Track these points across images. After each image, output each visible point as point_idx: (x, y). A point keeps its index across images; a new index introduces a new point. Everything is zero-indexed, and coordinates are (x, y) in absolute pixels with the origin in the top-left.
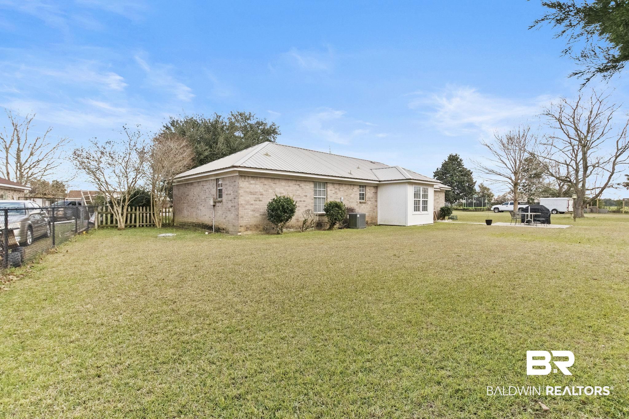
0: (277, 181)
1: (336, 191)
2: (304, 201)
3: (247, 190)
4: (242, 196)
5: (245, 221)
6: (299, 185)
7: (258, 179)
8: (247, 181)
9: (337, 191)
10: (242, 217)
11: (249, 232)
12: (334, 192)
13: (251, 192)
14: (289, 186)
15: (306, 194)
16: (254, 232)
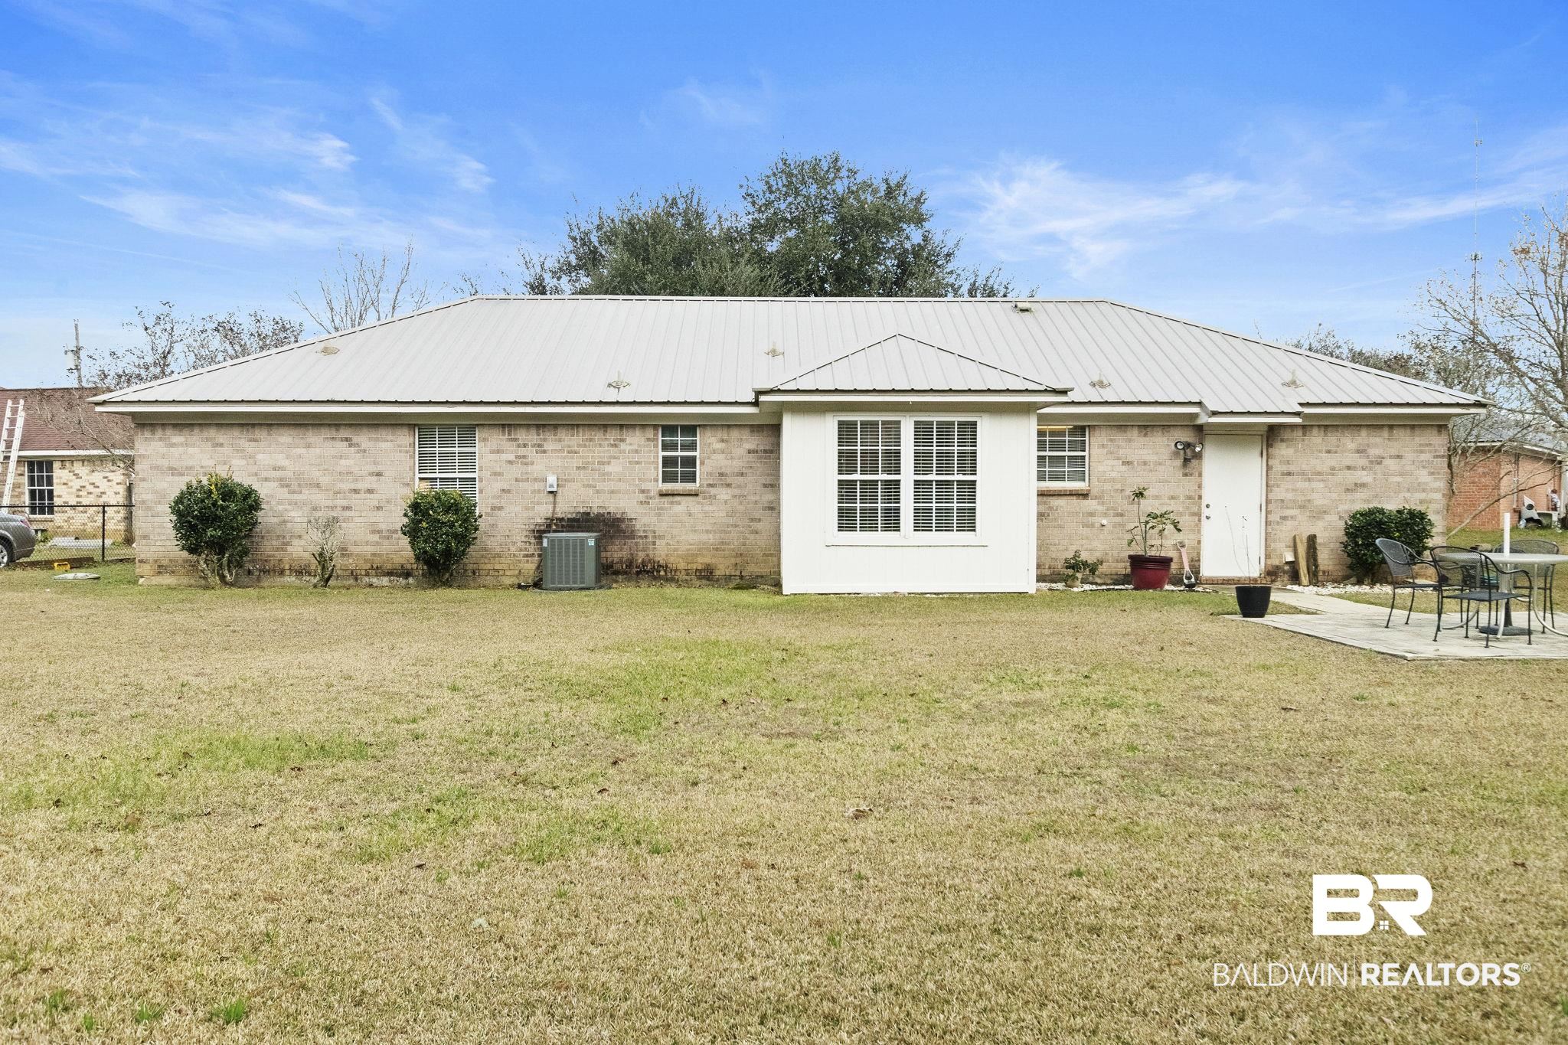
0: (261, 434)
1: (522, 451)
2: (370, 491)
3: (165, 463)
4: (143, 480)
5: (153, 549)
6: (347, 440)
7: (196, 431)
8: (160, 439)
9: (530, 452)
10: (145, 537)
11: (167, 580)
12: (512, 457)
13: (171, 468)
14: (309, 446)
15: (379, 468)
16: (185, 580)
